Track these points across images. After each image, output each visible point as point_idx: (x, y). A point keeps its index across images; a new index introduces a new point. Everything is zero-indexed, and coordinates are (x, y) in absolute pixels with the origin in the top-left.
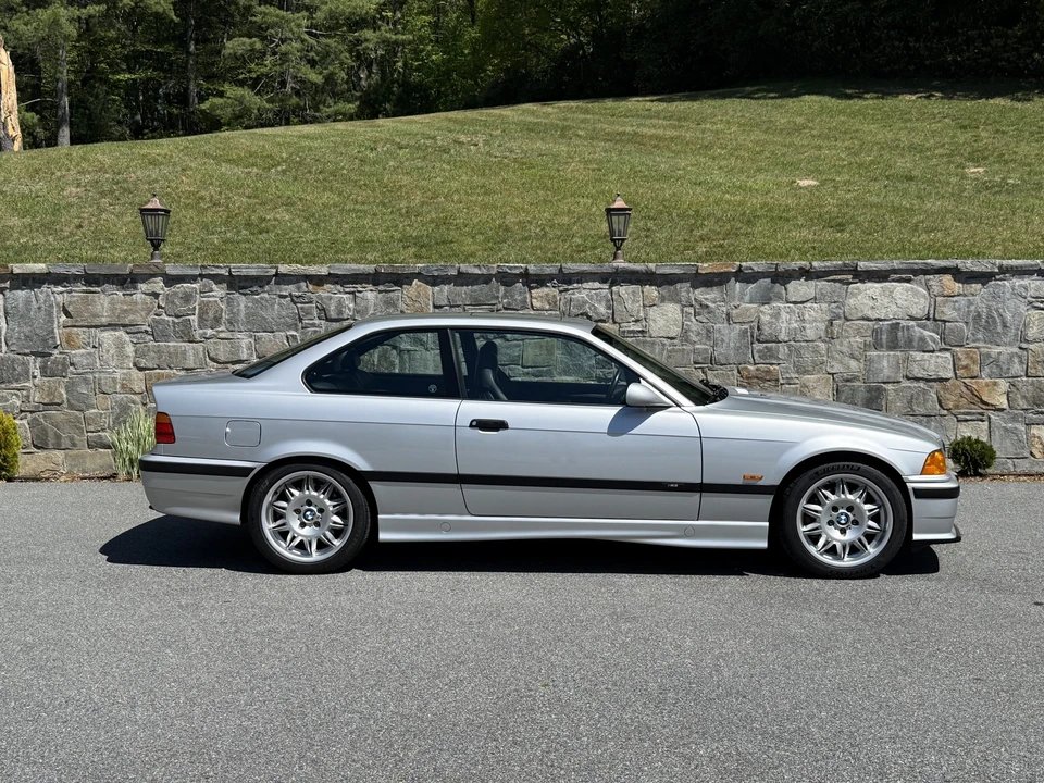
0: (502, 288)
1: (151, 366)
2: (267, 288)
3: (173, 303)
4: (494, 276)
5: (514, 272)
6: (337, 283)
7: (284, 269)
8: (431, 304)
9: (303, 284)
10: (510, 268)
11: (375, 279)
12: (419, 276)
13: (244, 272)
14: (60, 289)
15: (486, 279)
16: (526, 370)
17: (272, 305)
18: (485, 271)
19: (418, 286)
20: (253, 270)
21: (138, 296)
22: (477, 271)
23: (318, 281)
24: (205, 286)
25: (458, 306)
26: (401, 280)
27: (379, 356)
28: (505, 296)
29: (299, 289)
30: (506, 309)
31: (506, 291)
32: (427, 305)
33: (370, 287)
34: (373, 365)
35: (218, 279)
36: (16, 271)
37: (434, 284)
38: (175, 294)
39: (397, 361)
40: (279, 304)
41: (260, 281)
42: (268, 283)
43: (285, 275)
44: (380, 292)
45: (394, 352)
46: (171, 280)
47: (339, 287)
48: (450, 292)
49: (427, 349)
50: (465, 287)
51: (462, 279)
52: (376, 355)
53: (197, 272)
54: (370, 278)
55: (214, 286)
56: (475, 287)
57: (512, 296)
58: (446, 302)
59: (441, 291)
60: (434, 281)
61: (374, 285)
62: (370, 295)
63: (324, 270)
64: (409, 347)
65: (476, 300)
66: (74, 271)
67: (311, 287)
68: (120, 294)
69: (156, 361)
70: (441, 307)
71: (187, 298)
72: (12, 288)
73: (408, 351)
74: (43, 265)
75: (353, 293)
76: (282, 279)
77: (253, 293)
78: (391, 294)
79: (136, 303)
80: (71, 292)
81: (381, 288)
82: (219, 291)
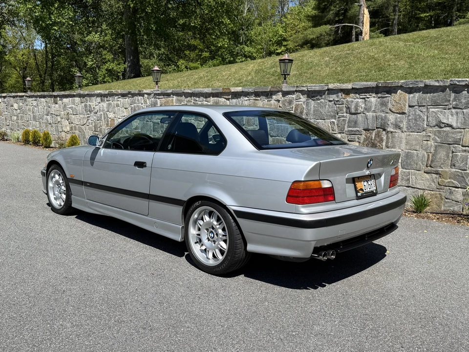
0: (453, 95)
1: (275, 135)
2: (323, 97)
3: (285, 104)
4: (448, 87)
5: (461, 84)
6: (356, 93)
7: (331, 86)
8: (407, 105)
9: (340, 94)
10: (459, 81)
11: (376, 90)
12: (401, 87)
13: (313, 89)
14: (247, 98)
15: (443, 89)
16: (464, 148)
17: (325, 106)
18: (441, 84)
19: (401, 94)
20: (317, 87)
21: (273, 102)
22: (437, 84)
23: (347, 92)
24: (297, 96)
25: (424, 106)
26: (390, 90)
27: (375, 135)
28: (455, 100)
29: (338, 96)
30: (454, 108)
31: (455, 97)
32: (405, 105)
33: (374, 95)
34: (372, 139)
35: (303, 92)
36: (232, 91)
37: (410, 93)
38: (286, 100)
39: (385, 138)
40: (329, 105)
41: (320, 93)
42: (324, 94)
43: (332, 89)
44: (379, 98)
45: (384, 132)
46: (285, 94)
47: (357, 95)
48: (419, 98)
49: (402, 132)
50: (429, 94)
51: (427, 89)
52: (374, 134)
53: (294, 89)
54: (374, 90)
55: (301, 96)
56: (435, 94)
57: (459, 100)
58: (416, 104)
59: (414, 97)
60: (410, 91)
61: (376, 94)
62: (373, 99)
63: (349, 86)
64: (392, 130)
65: (435, 102)
66: (250, 90)
67: (343, 95)
68: (266, 100)
69: (277, 133)
70: (413, 106)
71: (290, 102)
72: (232, 98)
73: (392, 132)
74: (241, 88)
75: (364, 98)
76: (331, 91)
77: (318, 99)
78: (385, 99)
79: (271, 105)
80: (249, 100)
81: (379, 95)
82: (303, 98)
